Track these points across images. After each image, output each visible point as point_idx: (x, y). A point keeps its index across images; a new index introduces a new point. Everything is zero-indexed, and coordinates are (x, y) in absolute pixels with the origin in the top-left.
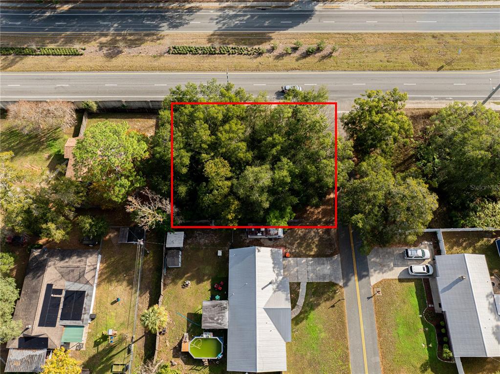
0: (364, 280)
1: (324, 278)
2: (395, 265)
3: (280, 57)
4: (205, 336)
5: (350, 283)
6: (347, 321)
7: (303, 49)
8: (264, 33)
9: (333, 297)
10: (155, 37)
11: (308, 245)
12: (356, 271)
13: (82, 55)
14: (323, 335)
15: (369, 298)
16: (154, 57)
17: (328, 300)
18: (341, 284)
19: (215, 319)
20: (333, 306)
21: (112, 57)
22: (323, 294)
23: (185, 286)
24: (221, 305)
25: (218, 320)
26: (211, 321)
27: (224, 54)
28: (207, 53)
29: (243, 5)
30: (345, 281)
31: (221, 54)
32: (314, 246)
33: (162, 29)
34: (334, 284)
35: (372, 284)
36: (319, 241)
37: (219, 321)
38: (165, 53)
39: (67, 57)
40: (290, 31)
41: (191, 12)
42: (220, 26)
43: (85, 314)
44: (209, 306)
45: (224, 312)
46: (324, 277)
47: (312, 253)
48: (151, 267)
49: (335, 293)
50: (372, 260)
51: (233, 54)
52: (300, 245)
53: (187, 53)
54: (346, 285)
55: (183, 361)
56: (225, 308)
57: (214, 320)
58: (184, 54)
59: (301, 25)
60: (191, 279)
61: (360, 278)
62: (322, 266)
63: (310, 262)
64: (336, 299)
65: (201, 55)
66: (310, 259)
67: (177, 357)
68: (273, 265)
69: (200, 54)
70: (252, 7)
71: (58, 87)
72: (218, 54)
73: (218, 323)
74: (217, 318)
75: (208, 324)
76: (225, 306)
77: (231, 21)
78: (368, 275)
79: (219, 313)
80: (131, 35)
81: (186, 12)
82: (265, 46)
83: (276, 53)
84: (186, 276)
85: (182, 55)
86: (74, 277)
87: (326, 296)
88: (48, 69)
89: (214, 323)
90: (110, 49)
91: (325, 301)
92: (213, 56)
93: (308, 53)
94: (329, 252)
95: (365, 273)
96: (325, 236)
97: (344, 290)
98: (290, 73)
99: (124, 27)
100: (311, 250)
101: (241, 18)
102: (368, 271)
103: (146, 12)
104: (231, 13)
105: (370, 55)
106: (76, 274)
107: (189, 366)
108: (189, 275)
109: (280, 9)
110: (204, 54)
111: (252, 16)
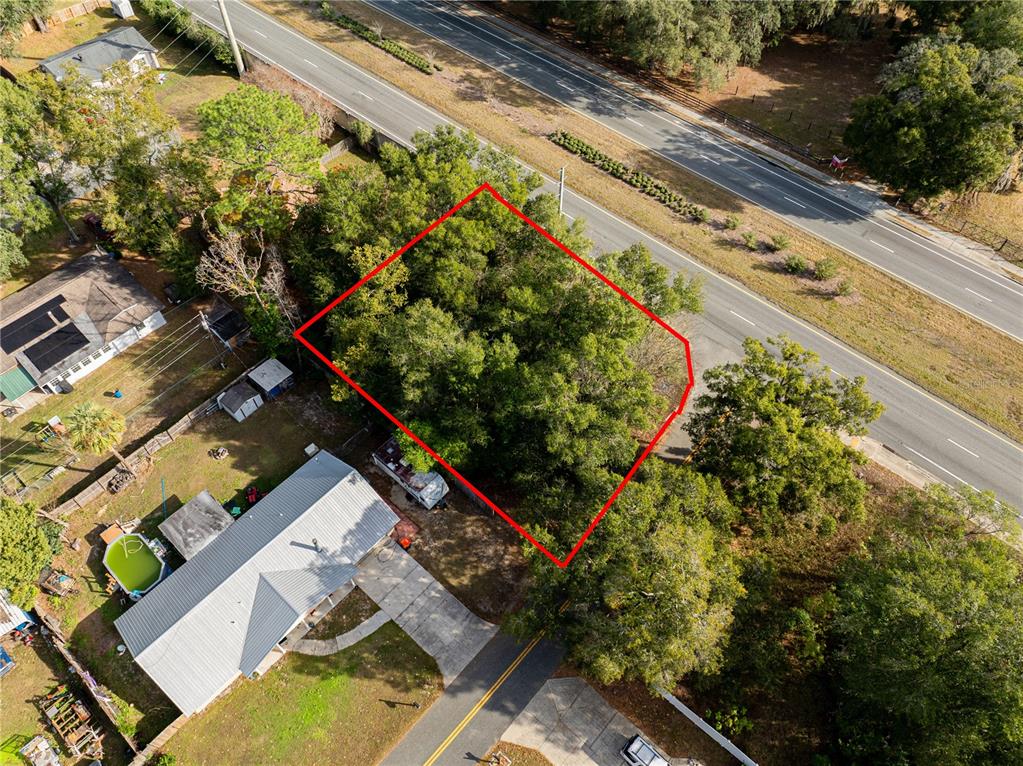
0: (496, 716)
1: (428, 642)
2: (588, 749)
3: (733, 244)
4: (152, 545)
5: (463, 697)
6: (385, 755)
7: (780, 257)
8: (736, 197)
9: (407, 689)
10: (552, 108)
11: (462, 564)
12: (497, 686)
13: (428, 74)
14: (320, 734)
15: (470, 756)
16: (524, 131)
17: (394, 684)
18: (449, 680)
19: (189, 531)
20: (392, 705)
21: (464, 99)
22: (397, 665)
23: (214, 453)
24: (217, 518)
25: (191, 535)
26: (181, 528)
27: (635, 186)
28: (607, 170)
29: (742, 139)
30: (458, 683)
31: (630, 183)
32: (469, 573)
33: (575, 103)
34: (433, 668)
35: (505, 737)
36: (489, 573)
37: (191, 539)
38: (544, 135)
39: (409, 66)
40: (789, 219)
41: (645, 106)
42: (670, 146)
43: (55, 369)
44: (204, 504)
45: (210, 533)
46: (432, 639)
47: (454, 582)
49: (420, 686)
50: (552, 696)
51: (648, 194)
52: (447, 550)
53: (575, 153)
54: (453, 691)
56: (219, 527)
57: (186, 530)
58: (571, 151)
59: (820, 222)
60: (232, 451)
61: (492, 706)
62: (447, 619)
63: (433, 593)
64: (413, 696)
65: (596, 168)
66: (440, 587)
69: (596, 166)
70: (753, 149)
71: (358, 95)
72: (625, 181)
73: (185, 540)
74: (193, 531)
75: (171, 529)
76: (223, 524)
77: (695, 150)
78: (512, 715)
79: (203, 527)
80: (521, 86)
81: (636, 102)
82: (720, 216)
83: (726, 235)
84: (232, 442)
85: (565, 151)
86: (97, 314)
87: (398, 674)
88: (369, 69)
89: (181, 534)
90: (472, 88)
91: (388, 681)
92: (613, 178)
93: (792, 269)
94: (485, 606)
95: (510, 706)
96: (509, 576)
97: (441, 698)
98: (721, 278)
99: (521, 73)
100: (456, 575)
101: (717, 156)
102: (521, 705)
103: (577, 72)
104: (709, 140)
105: (916, 343)
106: (104, 311)
107: (88, 570)
108: (237, 443)
109: (803, 178)
110: (602, 168)
111: (741, 163)
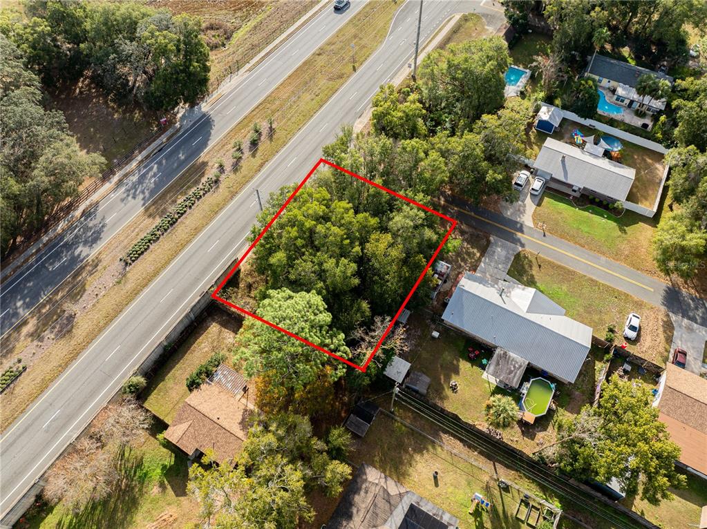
0: (525, 229)
1: (509, 259)
2: (523, 201)
3: (236, 167)
4: (525, 391)
5: (523, 241)
6: (559, 263)
7: (246, 145)
8: (193, 165)
9: (531, 261)
10: (88, 268)
11: (468, 254)
12: (513, 231)
13: (25, 369)
14: (564, 288)
15: (544, 236)
16: (119, 283)
17: (531, 267)
18: (520, 249)
19: (513, 369)
20: (540, 266)
21: (70, 331)
22: (523, 268)
23: (454, 389)
24: (500, 356)
25: (514, 367)
26: (513, 375)
27: (185, 211)
28: (168, 227)
29: (134, 164)
30: (518, 244)
31: (182, 214)
32: (471, 250)
33: (83, 254)
34: (518, 256)
35: (532, 225)
36: (468, 243)
37: (517, 366)
38: (125, 269)
39: (7, 390)
40: (211, 144)
41: (90, 215)
42: (141, 196)
44: (495, 368)
45: (510, 357)
46: (507, 258)
47: (478, 255)
48: (411, 417)
49: (527, 258)
50: (509, 214)
51: (193, 204)
52: (463, 260)
53: (148, 246)
54: (523, 245)
55: (541, 431)
56: (505, 353)
57: (513, 371)
58: (146, 250)
59: (212, 132)
61: (522, 232)
62: (496, 254)
63: (487, 261)
64: (534, 260)
65: (165, 234)
66: (483, 259)
67: (535, 436)
68: (481, 285)
69: (163, 234)
70: (146, 158)
71: (49, 426)
72: (179, 217)
73: (518, 369)
74: (512, 367)
75: (515, 380)
76: (502, 352)
77: (145, 185)
78: (522, 225)
79: (508, 362)
80: (56, 293)
81: (85, 220)
82: (211, 173)
83: (228, 167)
84: (442, 381)
85: (145, 253)
86: (384, 512)
87: (526, 267)
89: (516, 373)
90: (54, 328)
91: (531, 269)
92: (177, 224)
93: (254, 144)
94: (484, 242)
95: (519, 225)
96: (466, 236)
97: (528, 249)
98: (264, 170)
99: (36, 296)
100: (474, 254)
101: (151, 173)
102: (517, 223)
103: (37, 261)
104: (135, 178)
105: (298, 103)
108: (442, 377)
109: (175, 137)
110: (166, 230)
111: (160, 163)
